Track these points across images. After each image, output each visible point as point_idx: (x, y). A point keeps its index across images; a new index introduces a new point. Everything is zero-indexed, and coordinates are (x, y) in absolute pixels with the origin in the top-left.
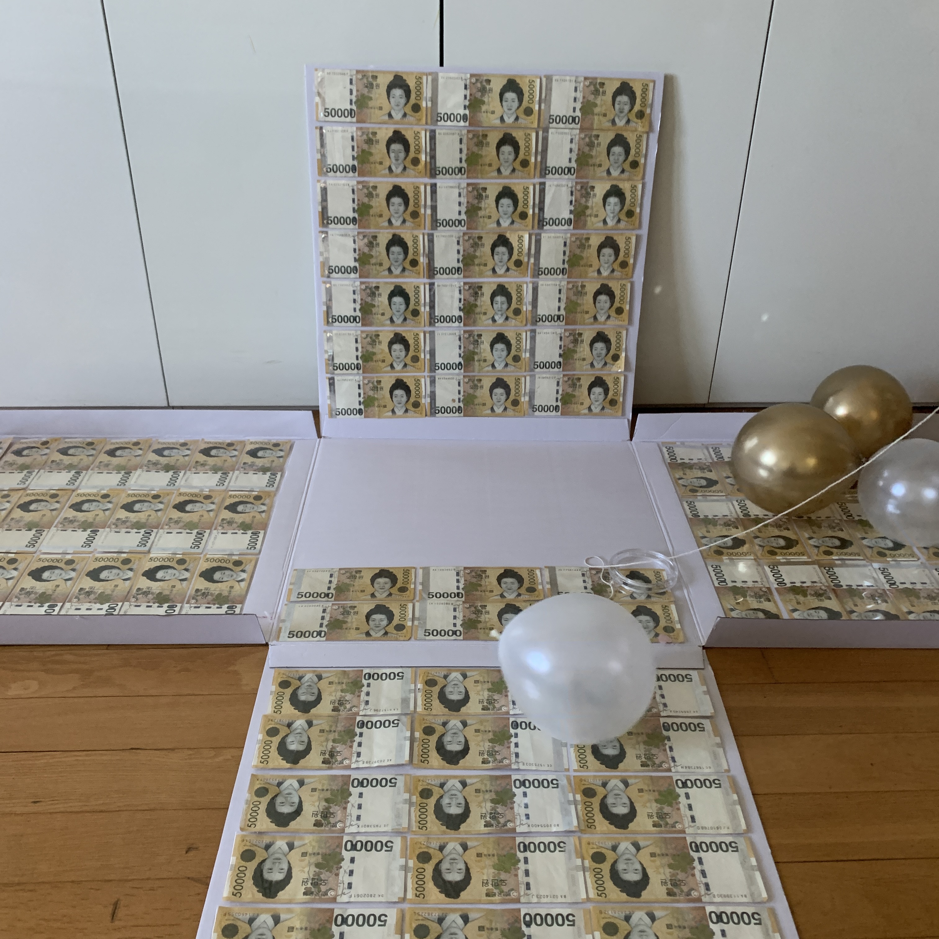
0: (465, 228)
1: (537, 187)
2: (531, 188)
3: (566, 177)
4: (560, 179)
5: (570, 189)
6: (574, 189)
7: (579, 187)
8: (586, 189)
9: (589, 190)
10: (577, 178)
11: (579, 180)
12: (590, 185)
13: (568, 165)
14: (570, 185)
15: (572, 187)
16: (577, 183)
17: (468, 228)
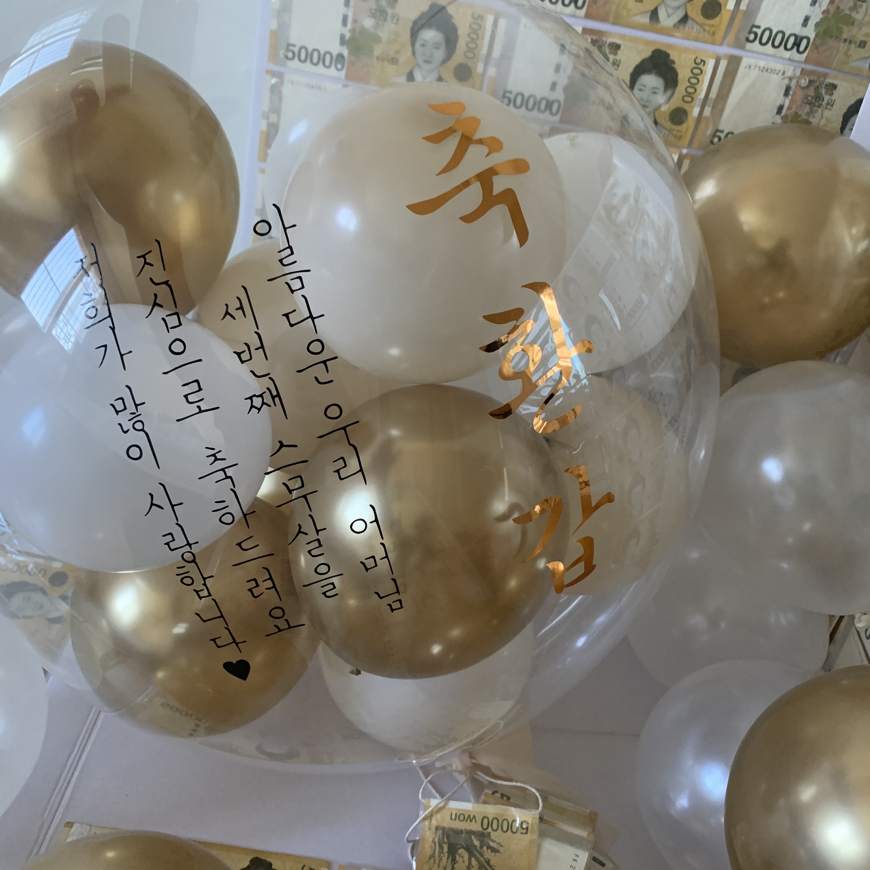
0: (557, 118)
1: (723, 64)
2: (711, 63)
3: (787, 54)
4: (773, 56)
5: (786, 81)
6: (793, 84)
7: (804, 82)
8: (817, 88)
9: (823, 91)
10: (807, 61)
11: (810, 67)
12: (829, 80)
13: (799, 30)
14: (789, 73)
15: (790, 79)
16: (803, 72)
17: (561, 121)
